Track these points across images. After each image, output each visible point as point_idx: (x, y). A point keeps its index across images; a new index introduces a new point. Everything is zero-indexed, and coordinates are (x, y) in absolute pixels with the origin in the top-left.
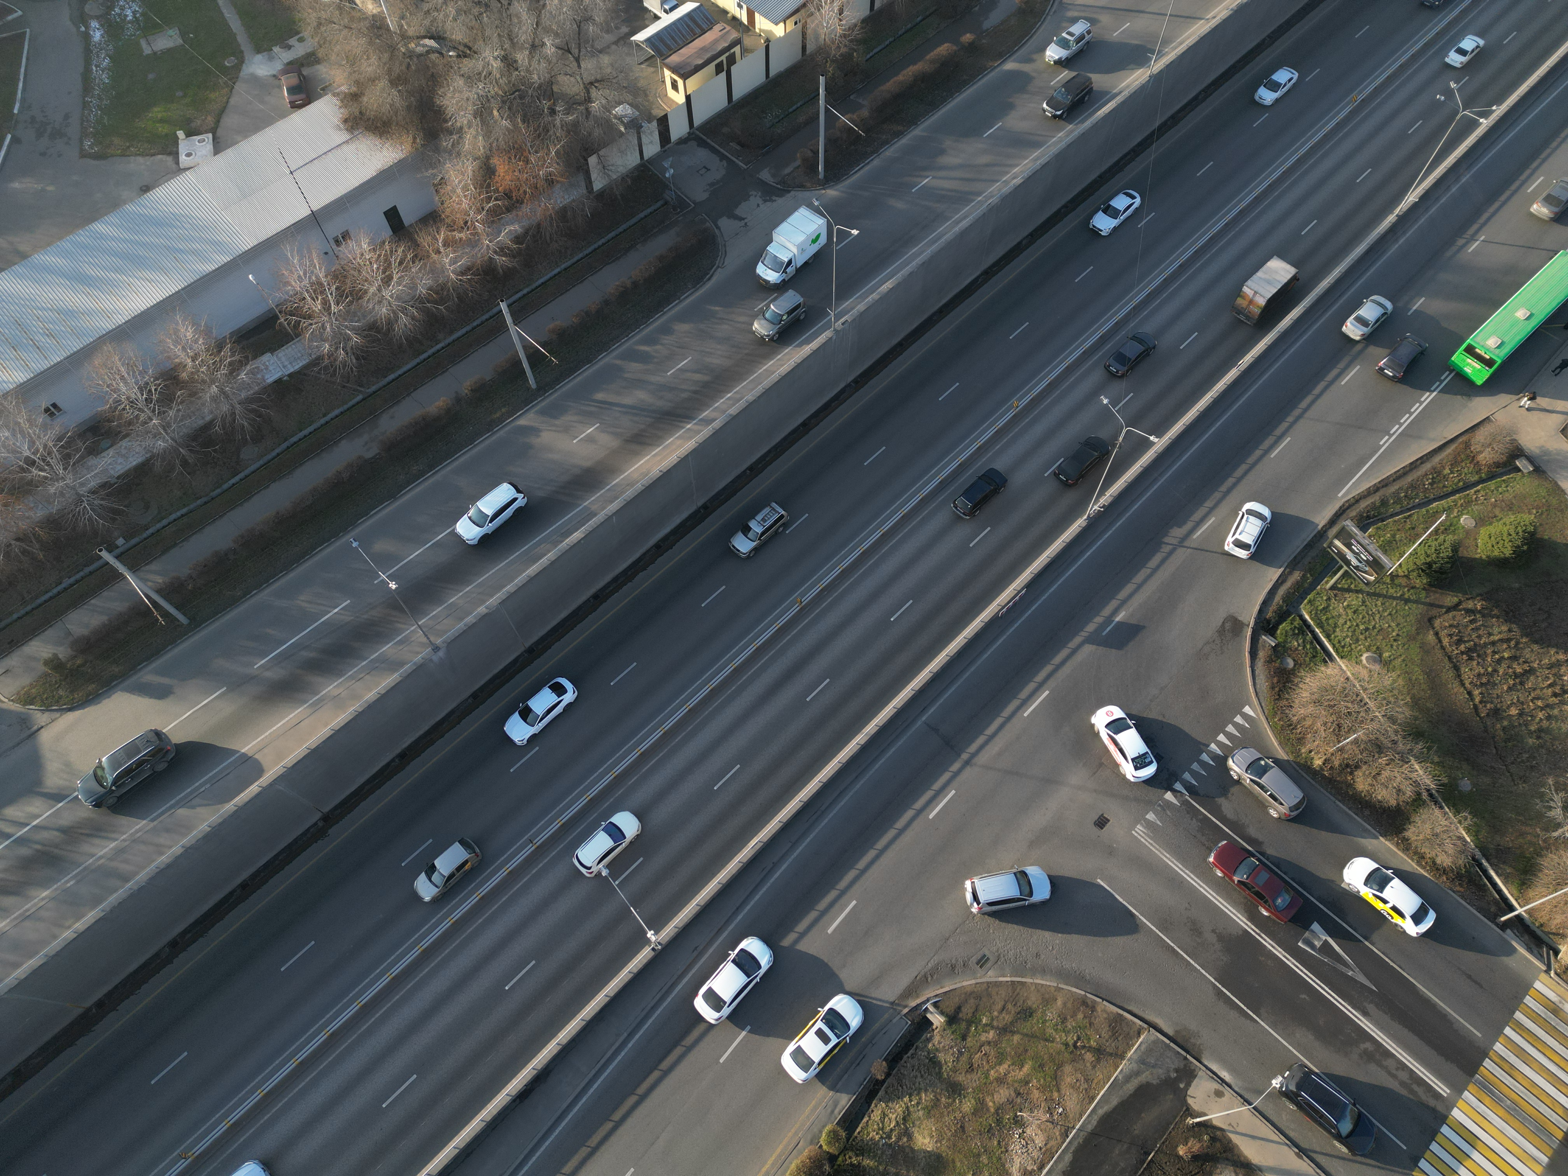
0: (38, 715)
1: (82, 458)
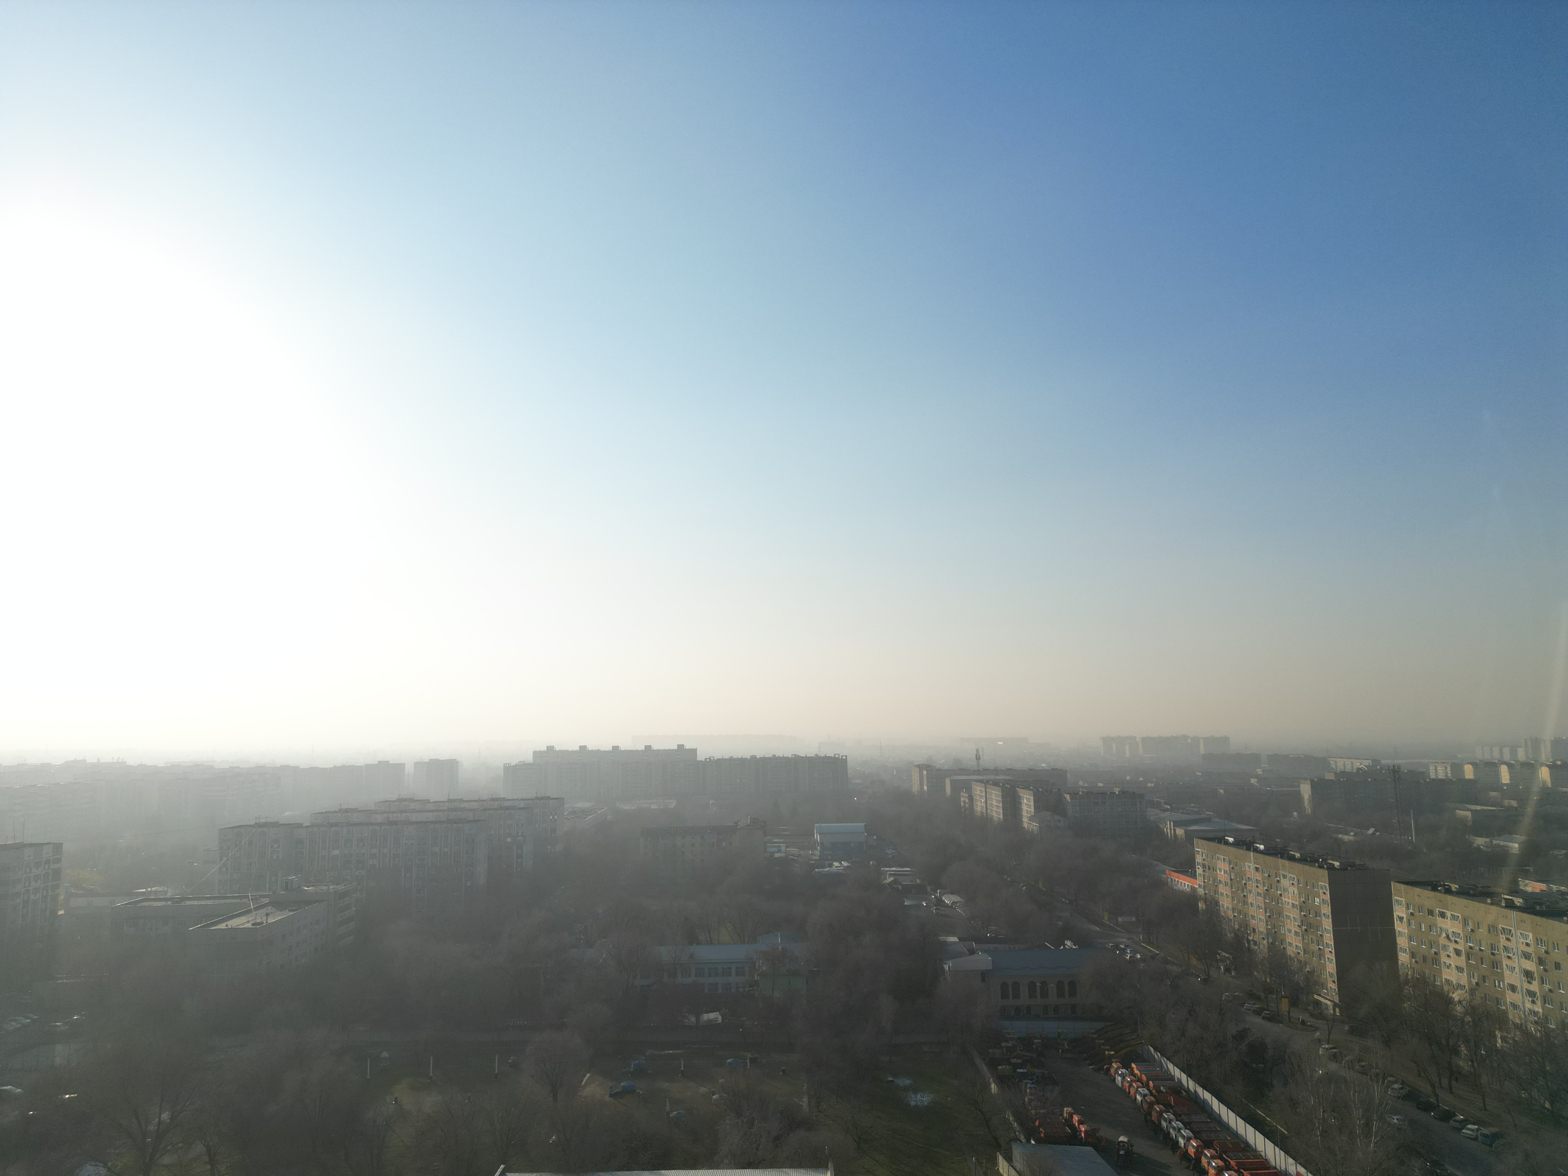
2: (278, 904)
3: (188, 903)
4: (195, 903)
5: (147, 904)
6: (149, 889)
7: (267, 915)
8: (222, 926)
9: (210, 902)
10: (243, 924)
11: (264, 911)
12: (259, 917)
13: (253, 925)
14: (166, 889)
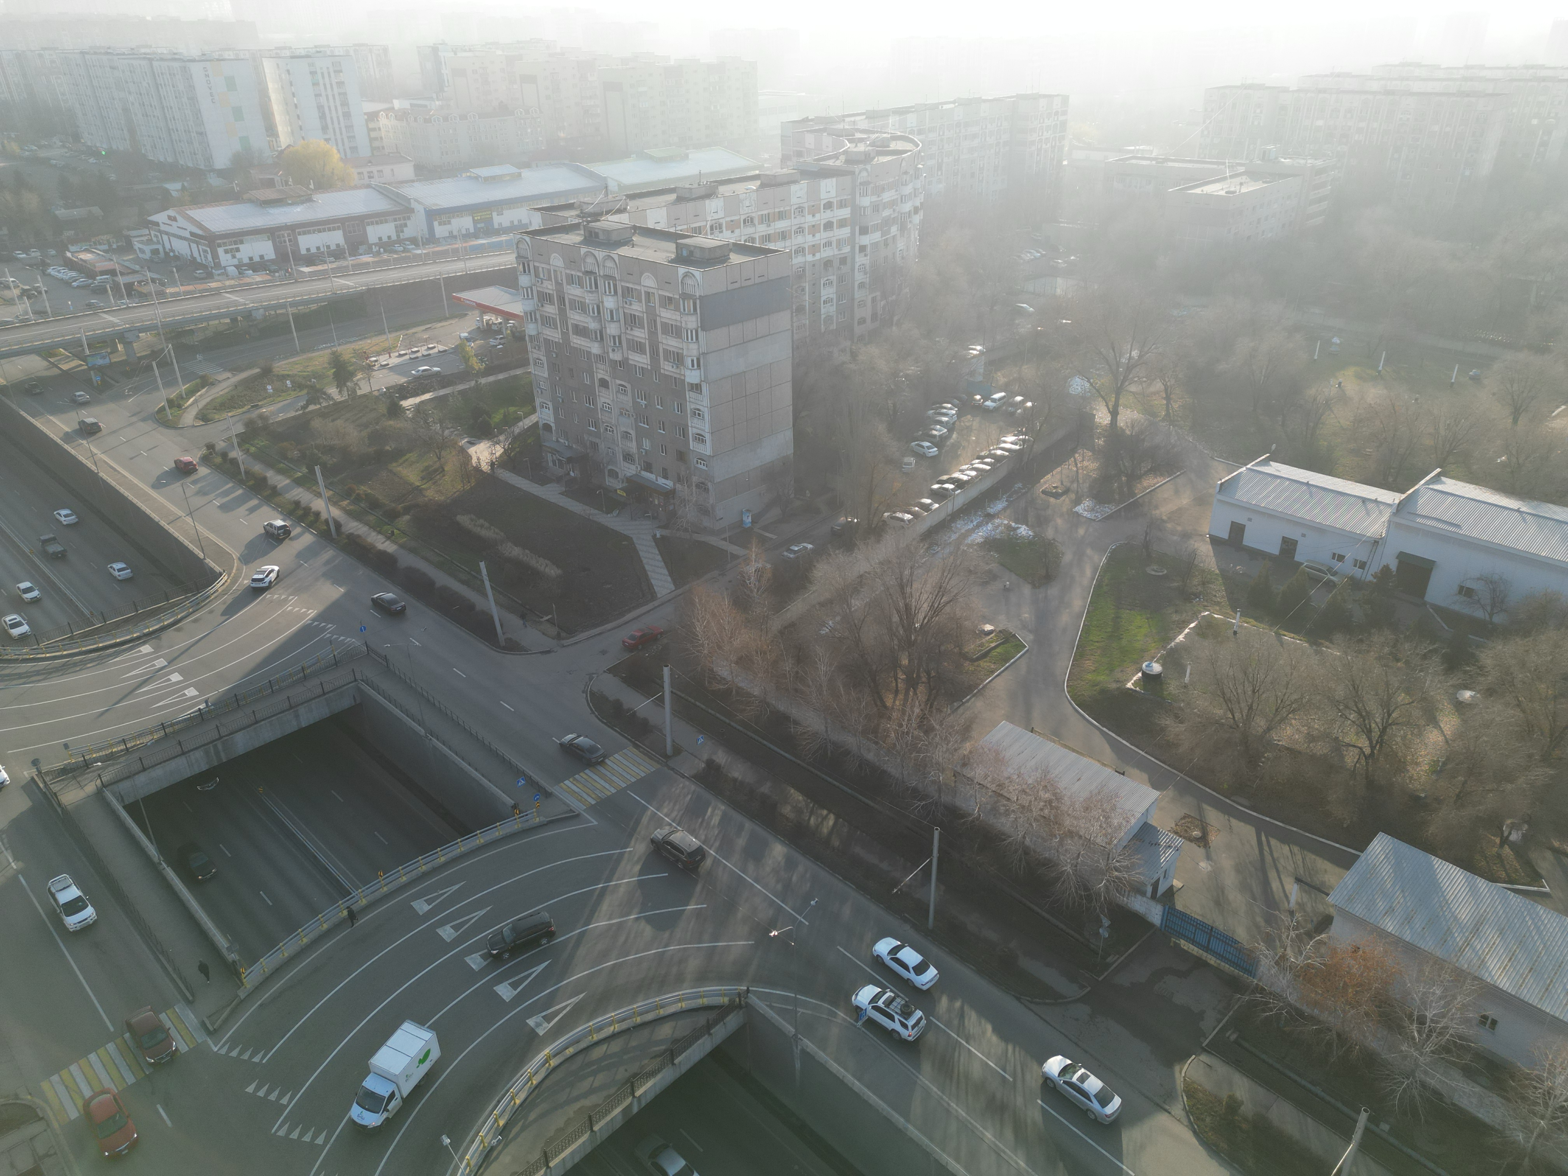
0: (1180, 1106)
1: (1454, 1064)
2: (1253, 174)
3: (1170, 164)
4: (1176, 165)
5: (1134, 161)
6: (1137, 147)
7: (1241, 184)
8: (1198, 191)
9: (1189, 165)
10: (1217, 191)
11: (1238, 180)
12: (1232, 185)
13: (1226, 193)
14: (1151, 148)
